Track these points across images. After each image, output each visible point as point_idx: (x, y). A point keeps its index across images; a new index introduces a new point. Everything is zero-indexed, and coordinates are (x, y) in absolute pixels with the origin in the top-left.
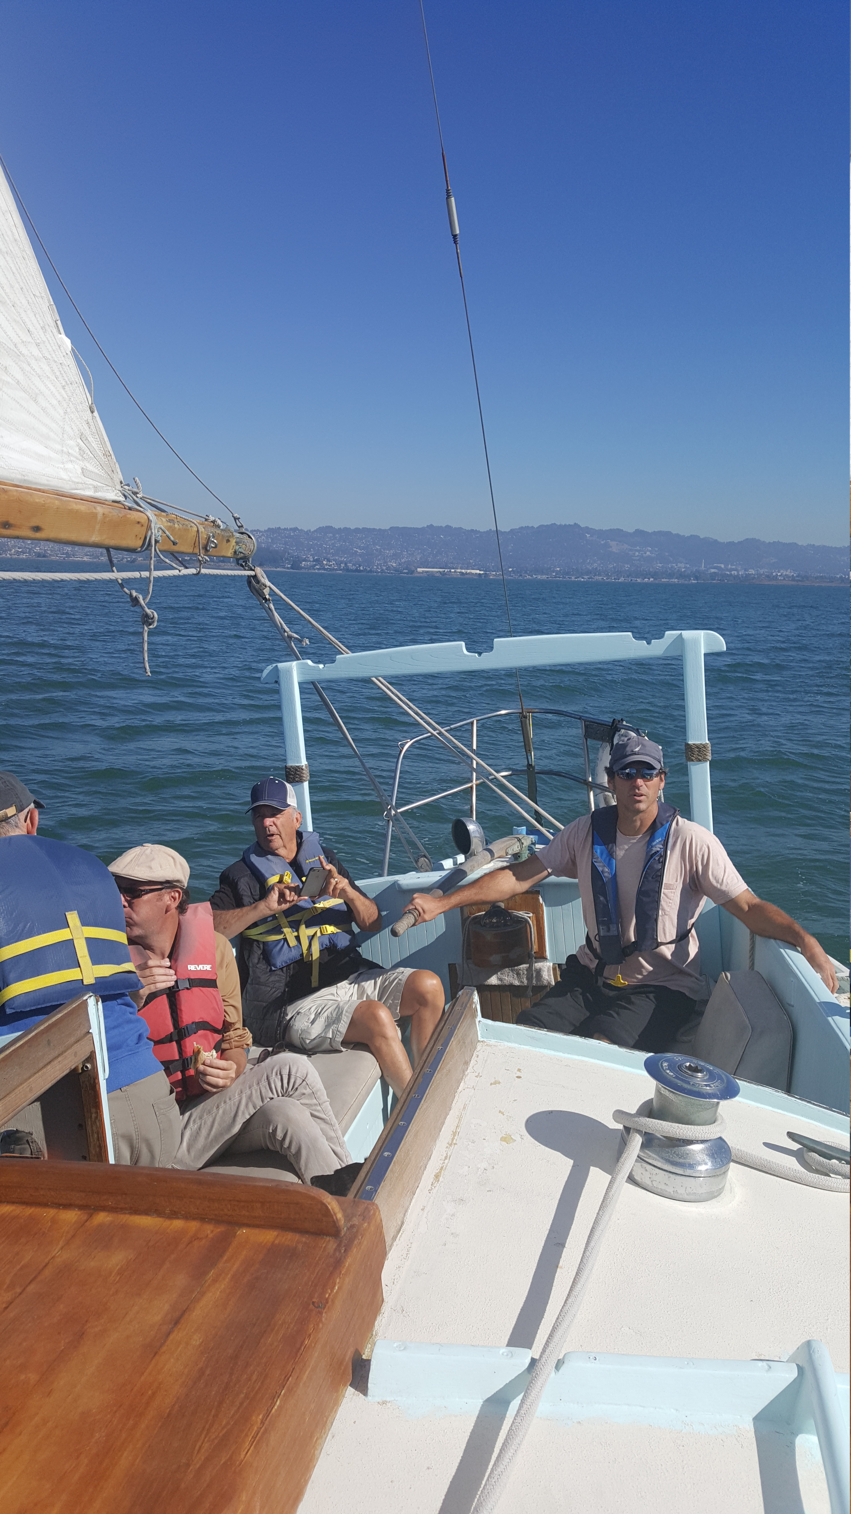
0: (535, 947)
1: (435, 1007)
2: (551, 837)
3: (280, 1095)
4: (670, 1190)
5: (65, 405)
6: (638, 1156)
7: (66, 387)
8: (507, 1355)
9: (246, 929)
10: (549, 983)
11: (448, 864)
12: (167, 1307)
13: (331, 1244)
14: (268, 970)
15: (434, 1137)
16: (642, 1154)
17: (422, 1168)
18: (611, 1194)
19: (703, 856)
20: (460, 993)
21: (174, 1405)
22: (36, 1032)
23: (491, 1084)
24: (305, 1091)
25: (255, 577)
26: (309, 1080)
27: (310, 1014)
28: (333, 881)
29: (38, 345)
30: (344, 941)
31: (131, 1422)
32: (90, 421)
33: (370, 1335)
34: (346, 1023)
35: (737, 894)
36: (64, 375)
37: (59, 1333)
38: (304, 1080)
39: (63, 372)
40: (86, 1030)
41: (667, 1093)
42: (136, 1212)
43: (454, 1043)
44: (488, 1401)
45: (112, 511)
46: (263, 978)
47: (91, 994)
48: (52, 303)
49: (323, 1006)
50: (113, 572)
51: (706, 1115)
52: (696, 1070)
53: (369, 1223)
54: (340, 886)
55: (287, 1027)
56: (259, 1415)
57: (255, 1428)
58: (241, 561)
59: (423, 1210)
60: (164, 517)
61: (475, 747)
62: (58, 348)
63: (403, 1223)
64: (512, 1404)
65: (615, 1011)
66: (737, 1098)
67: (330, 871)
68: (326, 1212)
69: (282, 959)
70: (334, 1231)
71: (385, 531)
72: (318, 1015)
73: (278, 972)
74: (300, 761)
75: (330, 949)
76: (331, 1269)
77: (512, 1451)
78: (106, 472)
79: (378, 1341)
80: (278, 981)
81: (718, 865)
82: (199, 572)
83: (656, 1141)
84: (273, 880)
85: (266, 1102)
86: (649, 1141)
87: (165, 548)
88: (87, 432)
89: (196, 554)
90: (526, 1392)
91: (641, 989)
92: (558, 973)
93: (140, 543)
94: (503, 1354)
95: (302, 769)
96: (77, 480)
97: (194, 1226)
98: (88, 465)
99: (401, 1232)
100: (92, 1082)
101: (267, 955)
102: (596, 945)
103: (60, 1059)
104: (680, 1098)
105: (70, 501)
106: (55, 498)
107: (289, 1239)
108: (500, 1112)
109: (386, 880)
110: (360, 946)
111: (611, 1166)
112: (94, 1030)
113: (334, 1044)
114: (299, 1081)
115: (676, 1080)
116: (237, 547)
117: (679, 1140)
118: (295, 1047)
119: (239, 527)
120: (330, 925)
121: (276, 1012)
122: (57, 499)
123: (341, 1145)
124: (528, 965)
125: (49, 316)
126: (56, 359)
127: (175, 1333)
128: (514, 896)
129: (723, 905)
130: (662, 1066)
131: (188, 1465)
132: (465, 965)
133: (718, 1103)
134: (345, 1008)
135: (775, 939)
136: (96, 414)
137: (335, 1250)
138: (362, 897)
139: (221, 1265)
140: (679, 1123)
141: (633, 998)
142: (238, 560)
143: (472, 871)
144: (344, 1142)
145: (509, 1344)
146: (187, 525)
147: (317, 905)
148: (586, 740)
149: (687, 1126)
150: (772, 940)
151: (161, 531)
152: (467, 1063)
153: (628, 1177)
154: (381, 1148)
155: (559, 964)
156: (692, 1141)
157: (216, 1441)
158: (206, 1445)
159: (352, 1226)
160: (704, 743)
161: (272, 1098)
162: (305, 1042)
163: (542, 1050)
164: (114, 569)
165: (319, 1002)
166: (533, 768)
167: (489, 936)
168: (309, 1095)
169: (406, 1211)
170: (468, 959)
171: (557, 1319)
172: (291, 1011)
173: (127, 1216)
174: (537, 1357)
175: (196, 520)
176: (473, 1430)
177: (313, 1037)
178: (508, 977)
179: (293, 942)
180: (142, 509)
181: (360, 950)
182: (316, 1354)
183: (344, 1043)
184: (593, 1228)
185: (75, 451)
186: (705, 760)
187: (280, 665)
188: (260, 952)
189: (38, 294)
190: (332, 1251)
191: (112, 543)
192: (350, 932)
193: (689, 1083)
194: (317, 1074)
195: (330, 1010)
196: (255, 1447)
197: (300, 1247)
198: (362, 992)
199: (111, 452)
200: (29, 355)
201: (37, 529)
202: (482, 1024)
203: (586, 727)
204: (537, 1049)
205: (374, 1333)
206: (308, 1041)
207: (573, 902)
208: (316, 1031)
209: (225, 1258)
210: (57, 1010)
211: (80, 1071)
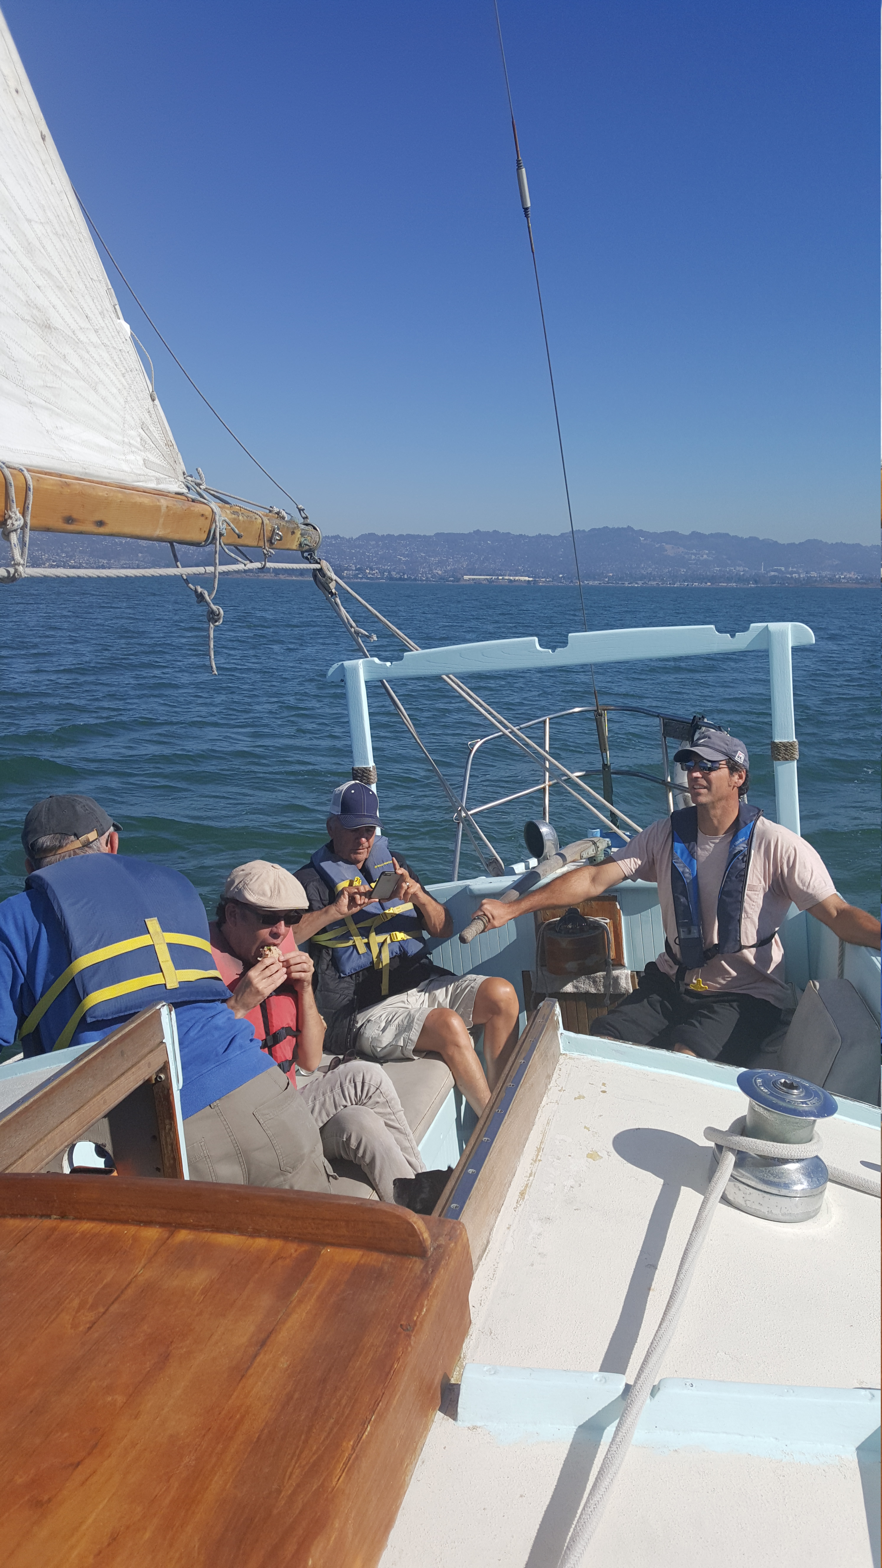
0: (613, 954)
1: (509, 1016)
2: (628, 840)
3: (354, 1103)
4: (764, 1210)
5: (126, 394)
6: (731, 1176)
7: (126, 375)
8: (601, 1381)
9: (316, 935)
10: (627, 991)
11: (519, 868)
12: (252, 1328)
13: (417, 1265)
14: (337, 977)
15: (518, 1153)
16: (735, 1173)
17: (507, 1186)
18: (704, 1215)
19: (789, 858)
20: (541, 1004)
21: (263, 1430)
22: (109, 1042)
23: (575, 1099)
24: (379, 1100)
25: (321, 570)
26: (383, 1088)
27: (381, 1022)
28: (405, 885)
29: (96, 331)
30: (415, 947)
31: (220, 1446)
32: (151, 409)
33: (458, 1358)
34: (417, 1031)
35: (824, 898)
36: (125, 363)
37: (144, 1355)
38: (377, 1089)
39: (122, 359)
40: (158, 1041)
41: (761, 1111)
42: (217, 1229)
43: (536, 1056)
44: (580, 1427)
45: (175, 503)
46: (332, 985)
47: (164, 1003)
48: (110, 287)
49: (394, 1014)
50: (178, 567)
51: (802, 1133)
52: (791, 1086)
53: (456, 1243)
54: (412, 891)
55: (358, 1035)
56: (350, 1441)
57: (347, 1455)
58: (307, 553)
59: (508, 1228)
60: (227, 508)
61: (547, 748)
62: (117, 333)
63: (488, 1242)
64: (606, 1431)
65: (697, 1021)
66: (835, 1115)
67: (402, 875)
68: (413, 1232)
69: (351, 966)
70: (421, 1252)
71: (430, 537)
72: (388, 1023)
73: (348, 979)
74: (367, 763)
75: (401, 957)
76: (418, 1290)
77: (608, 1480)
78: (168, 463)
79: (467, 1365)
80: (347, 988)
81: (805, 867)
82: (264, 566)
83: (749, 1159)
84: (343, 885)
85: (339, 1110)
86: (742, 1159)
87: (230, 541)
88: (148, 421)
89: (261, 547)
90: (621, 1419)
91: (723, 997)
92: (637, 980)
93: (204, 536)
94: (596, 1379)
95: (370, 771)
96: (139, 472)
97: (277, 1244)
98: (149, 456)
99: (487, 1251)
100: (166, 1093)
101: (336, 962)
102: (676, 949)
103: (134, 1070)
104: (775, 1115)
105: (132, 494)
106: (119, 491)
107: (375, 1258)
108: (585, 1127)
109: (457, 884)
110: (431, 954)
111: (703, 1184)
112: (167, 1040)
113: (406, 1053)
114: (372, 1090)
115: (771, 1097)
116: (303, 539)
117: (774, 1159)
118: (368, 1056)
119: (304, 518)
120: (400, 932)
121: (346, 1018)
122: (119, 492)
123: (416, 1156)
124: (605, 973)
125: (107, 301)
126: (115, 346)
127: (261, 1356)
128: (590, 900)
129: (808, 910)
130: (755, 1082)
131: (279, 1491)
132: (539, 972)
133: (815, 1121)
134: (417, 1016)
135: (866, 946)
136: (157, 402)
137: (422, 1271)
138: (433, 902)
139: (305, 1285)
140: (774, 1141)
141: (716, 1007)
142: (303, 553)
143: (545, 875)
144: (419, 1153)
145: (602, 1369)
146: (251, 517)
147: (387, 911)
148: (665, 738)
149: (782, 1144)
150: (863, 948)
151: (225, 524)
152: (549, 1077)
153: (721, 1197)
154: (464, 1166)
155: (637, 972)
156: (788, 1160)
157: (307, 1468)
158: (297, 1471)
159: (439, 1246)
160: (791, 741)
161: (345, 1106)
162: (376, 1051)
163: (627, 1064)
164: (179, 563)
165: (389, 1010)
166: (609, 767)
167: (565, 943)
168: (383, 1103)
169: (492, 1230)
170: (542, 966)
171: (652, 1343)
172: (361, 1019)
173: (209, 1234)
174: (632, 1383)
175: (261, 512)
176: (567, 1458)
177: (384, 1045)
178: (585, 985)
179: (362, 949)
180: (205, 501)
181: (430, 956)
182: (406, 1378)
183: (416, 1051)
184: (686, 1249)
185: (136, 442)
186: (792, 759)
187: (347, 663)
188: (328, 958)
189: (96, 278)
190: (419, 1272)
191: (177, 536)
192: (421, 939)
193: (784, 1100)
194: (390, 1083)
195: (401, 1018)
196: (347, 1474)
197: (386, 1267)
198: (433, 1000)
199: (173, 442)
200: (88, 341)
201: (101, 523)
202: (564, 1037)
203: (665, 725)
204: (622, 1063)
205: (462, 1356)
206: (379, 1050)
207: (652, 908)
208: (387, 1039)
209: (310, 1278)
210: (130, 1020)
211: (154, 1082)
